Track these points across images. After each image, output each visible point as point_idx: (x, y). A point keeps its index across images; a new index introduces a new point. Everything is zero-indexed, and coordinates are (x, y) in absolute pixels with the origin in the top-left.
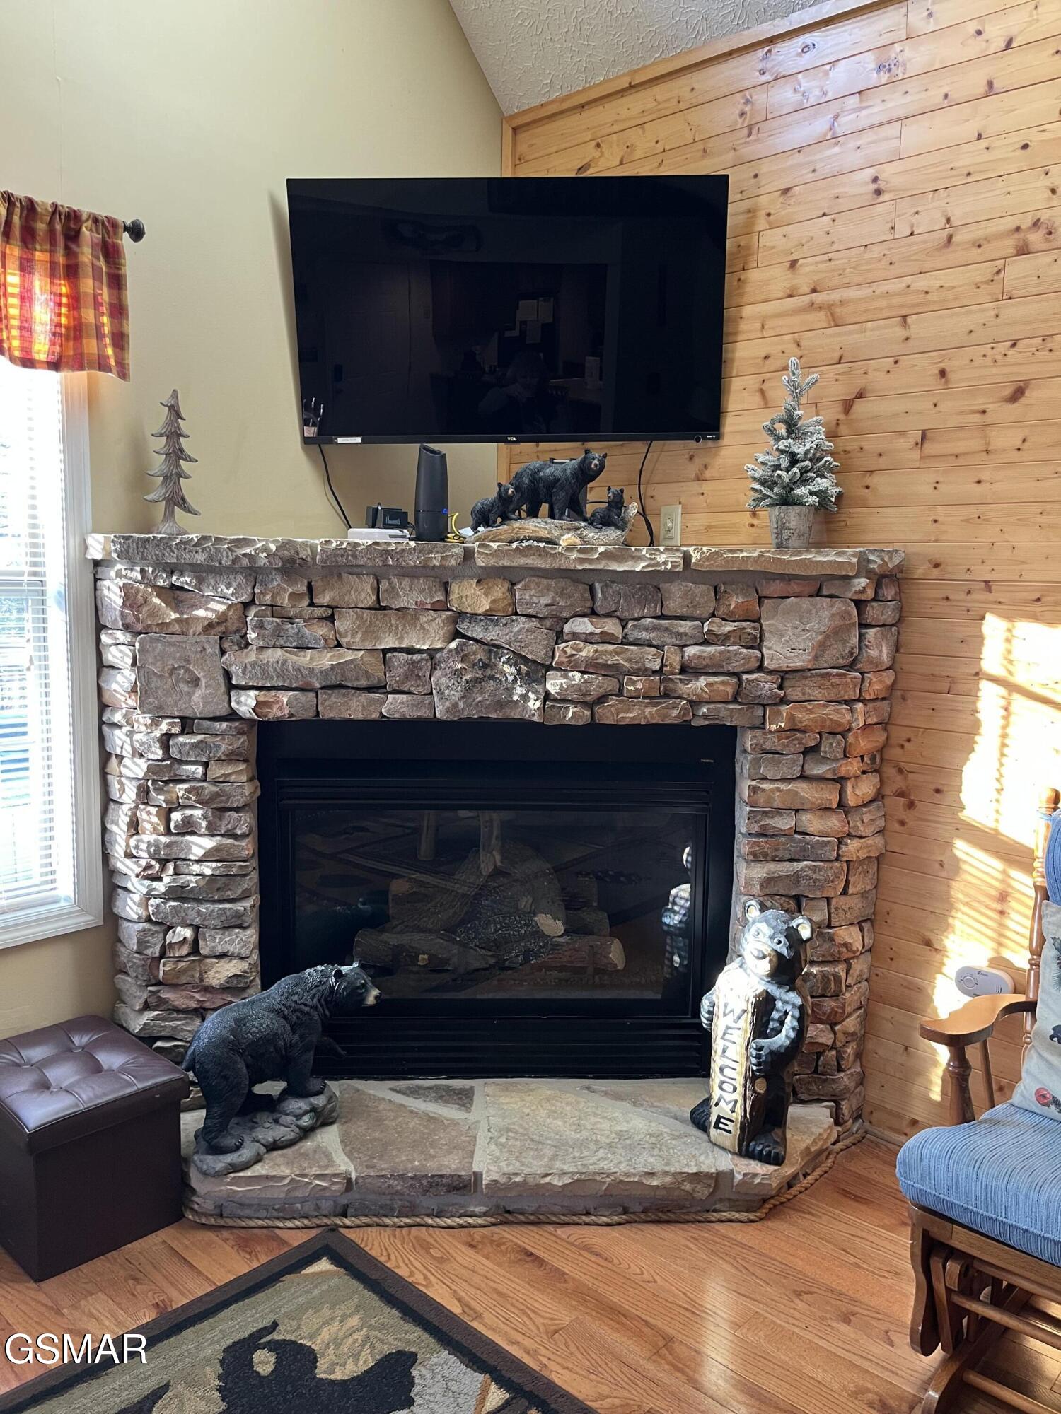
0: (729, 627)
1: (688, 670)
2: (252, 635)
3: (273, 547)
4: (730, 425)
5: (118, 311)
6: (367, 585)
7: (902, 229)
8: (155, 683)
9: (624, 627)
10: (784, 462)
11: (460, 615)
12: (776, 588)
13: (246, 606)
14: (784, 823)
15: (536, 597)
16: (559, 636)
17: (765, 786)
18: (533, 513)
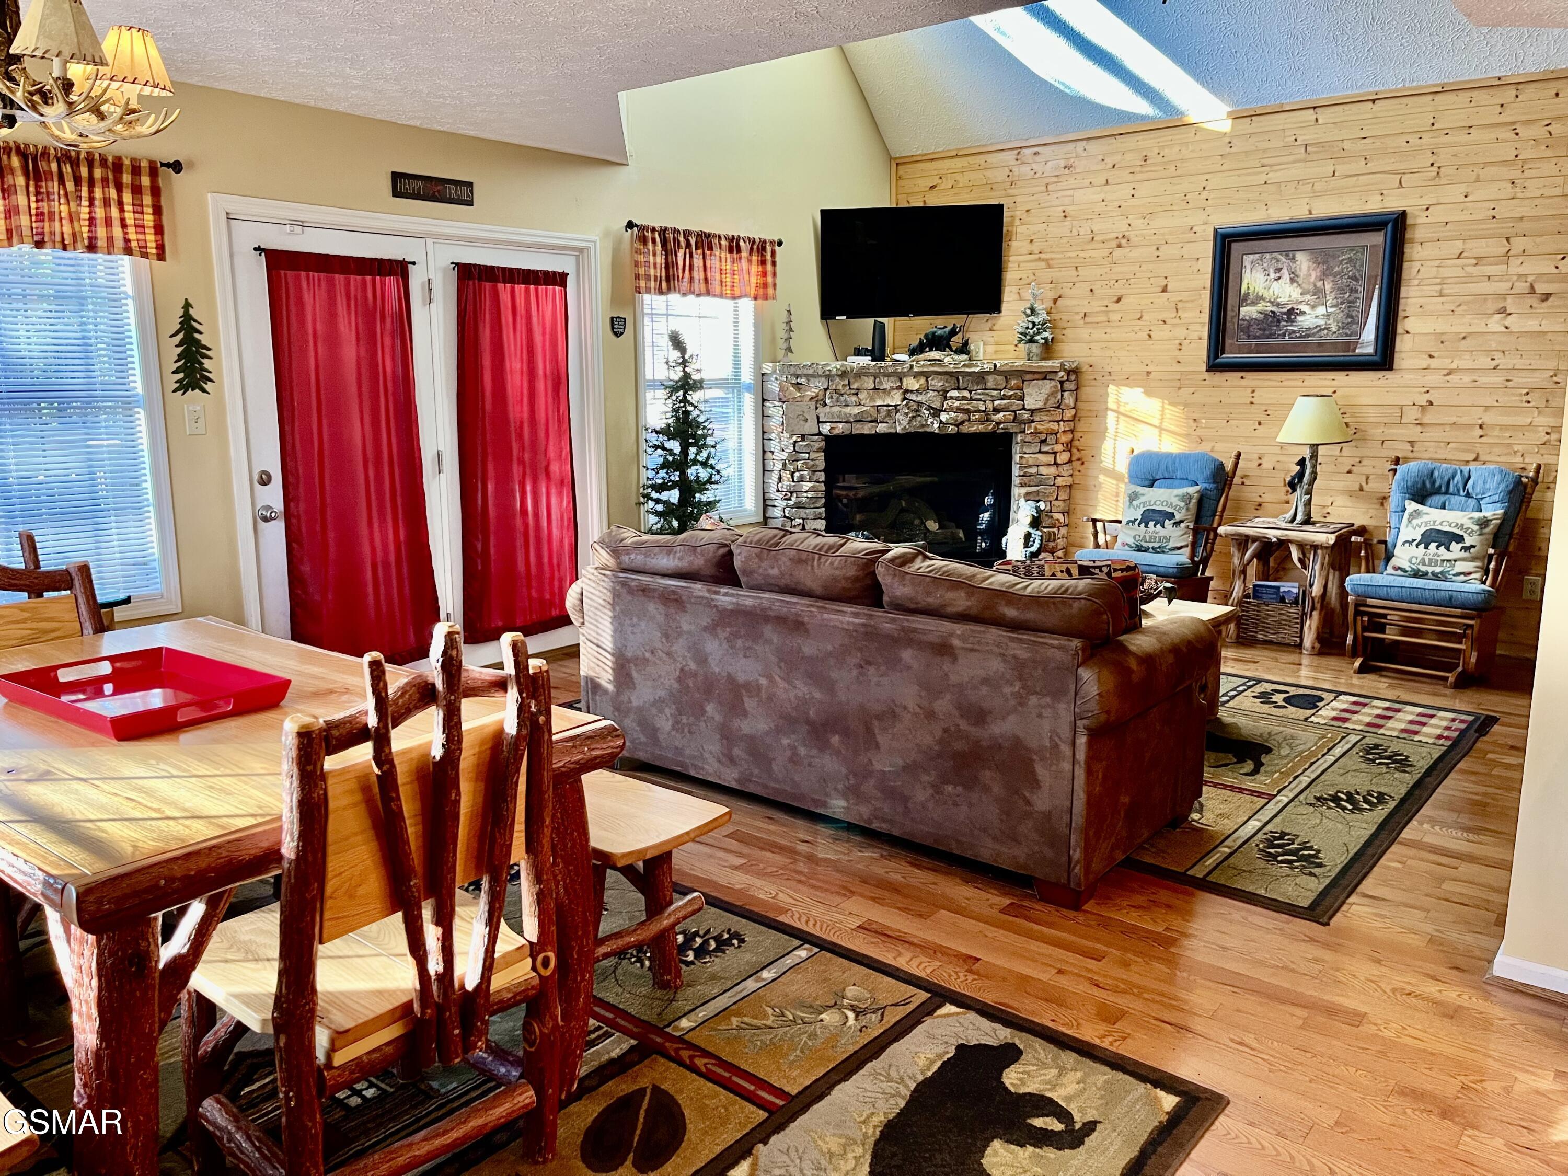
0: (1011, 393)
1: (996, 410)
2: (828, 401)
4: (1005, 306)
5: (774, 274)
6: (867, 380)
7: (1075, 232)
8: (791, 421)
9: (970, 394)
10: (1030, 326)
11: (907, 391)
12: (1028, 377)
13: (826, 390)
14: (1033, 470)
15: (937, 383)
16: (945, 399)
17: (1026, 456)
18: (931, 350)
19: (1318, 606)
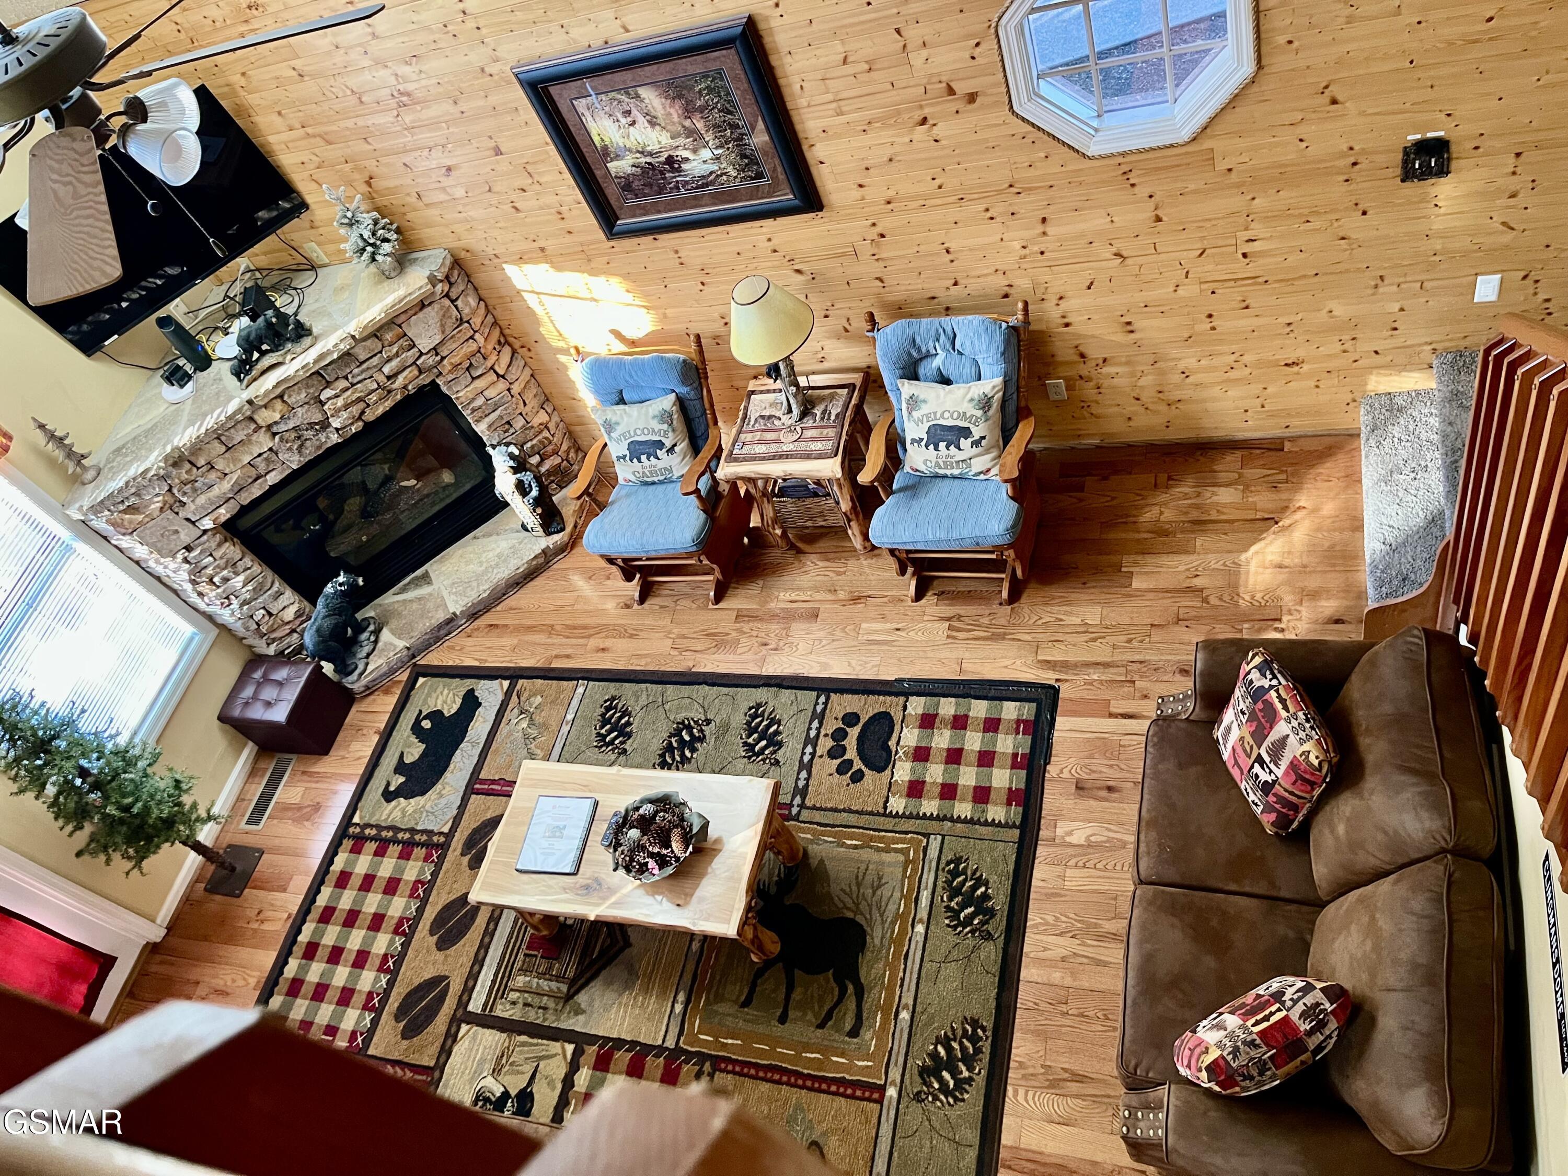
2: (184, 499)
3: (162, 464)
6: (216, 443)
8: (159, 545)
9: (347, 379)
11: (269, 427)
12: (403, 318)
14: (480, 401)
15: (298, 397)
16: (322, 404)
19: (853, 517)
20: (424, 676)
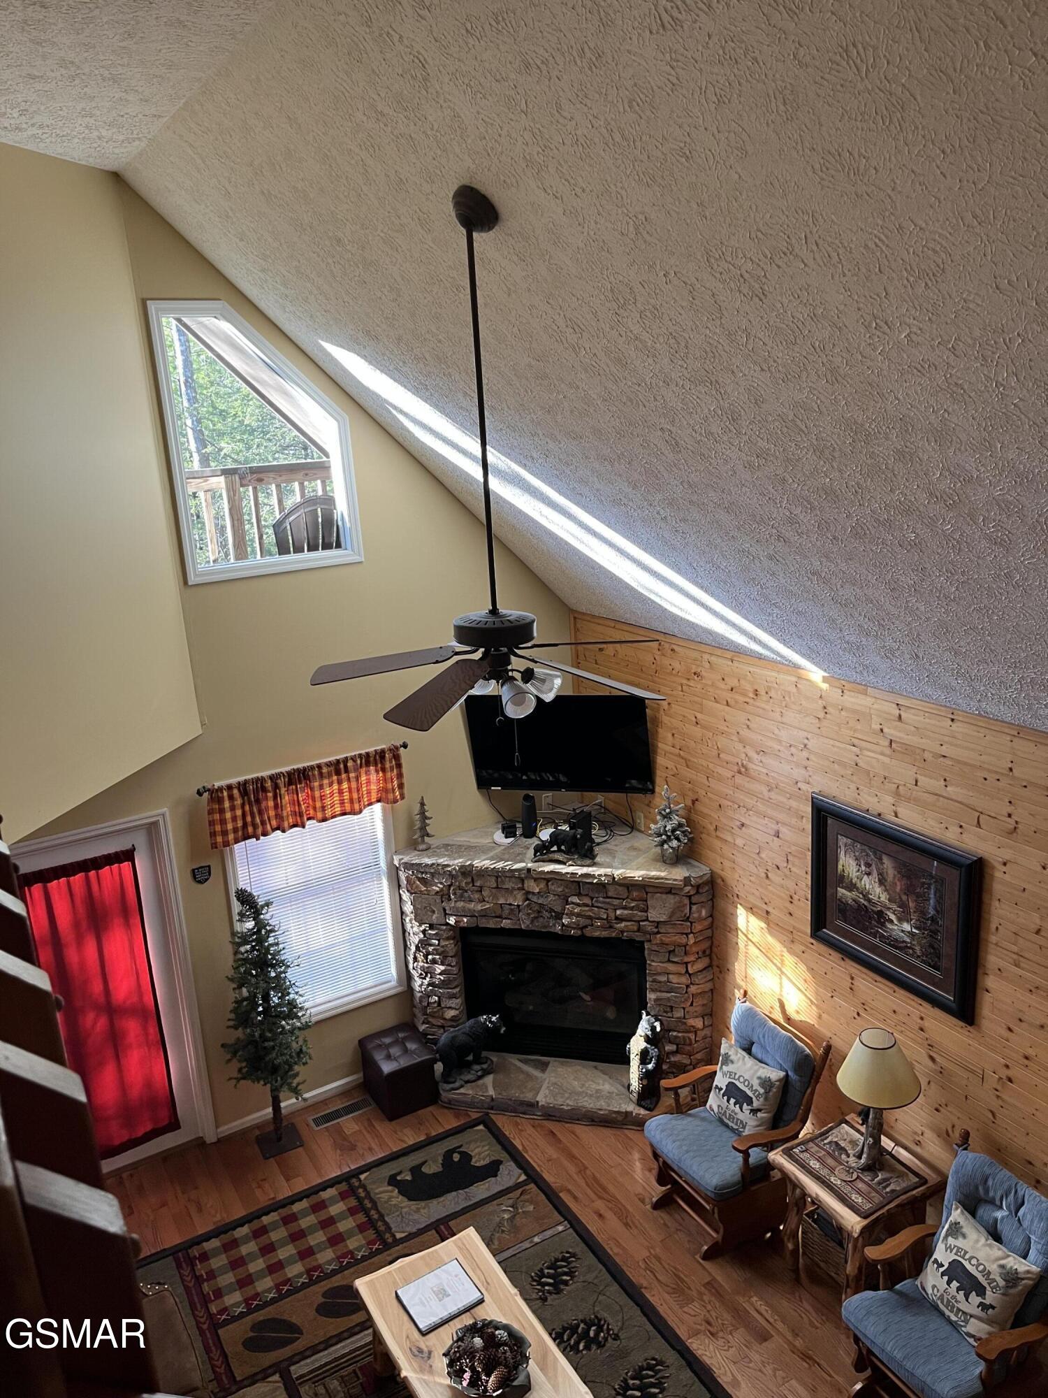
0: (634, 904)
1: (618, 919)
2: (452, 897)
3: (457, 869)
5: (400, 778)
6: (493, 879)
7: (705, 742)
8: (419, 912)
9: (592, 900)
11: (528, 893)
12: (652, 891)
14: (663, 978)
15: (556, 888)
16: (567, 903)
17: (653, 964)
20: (485, 1126)
